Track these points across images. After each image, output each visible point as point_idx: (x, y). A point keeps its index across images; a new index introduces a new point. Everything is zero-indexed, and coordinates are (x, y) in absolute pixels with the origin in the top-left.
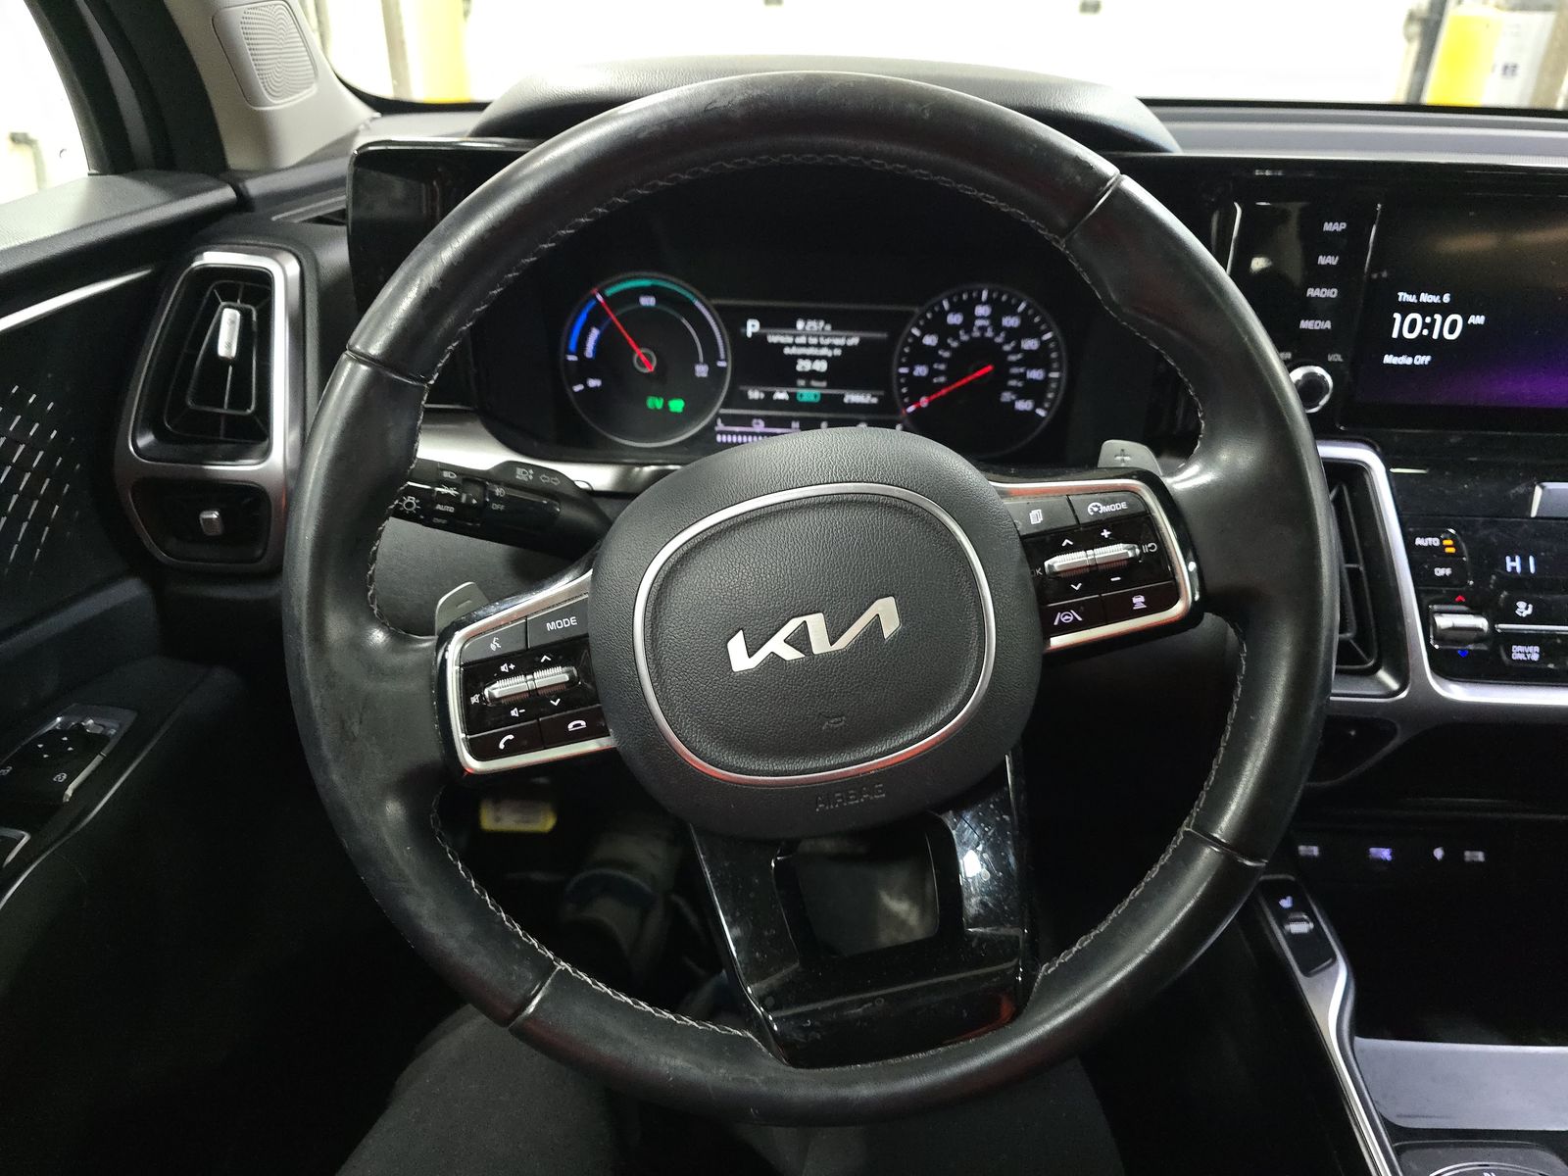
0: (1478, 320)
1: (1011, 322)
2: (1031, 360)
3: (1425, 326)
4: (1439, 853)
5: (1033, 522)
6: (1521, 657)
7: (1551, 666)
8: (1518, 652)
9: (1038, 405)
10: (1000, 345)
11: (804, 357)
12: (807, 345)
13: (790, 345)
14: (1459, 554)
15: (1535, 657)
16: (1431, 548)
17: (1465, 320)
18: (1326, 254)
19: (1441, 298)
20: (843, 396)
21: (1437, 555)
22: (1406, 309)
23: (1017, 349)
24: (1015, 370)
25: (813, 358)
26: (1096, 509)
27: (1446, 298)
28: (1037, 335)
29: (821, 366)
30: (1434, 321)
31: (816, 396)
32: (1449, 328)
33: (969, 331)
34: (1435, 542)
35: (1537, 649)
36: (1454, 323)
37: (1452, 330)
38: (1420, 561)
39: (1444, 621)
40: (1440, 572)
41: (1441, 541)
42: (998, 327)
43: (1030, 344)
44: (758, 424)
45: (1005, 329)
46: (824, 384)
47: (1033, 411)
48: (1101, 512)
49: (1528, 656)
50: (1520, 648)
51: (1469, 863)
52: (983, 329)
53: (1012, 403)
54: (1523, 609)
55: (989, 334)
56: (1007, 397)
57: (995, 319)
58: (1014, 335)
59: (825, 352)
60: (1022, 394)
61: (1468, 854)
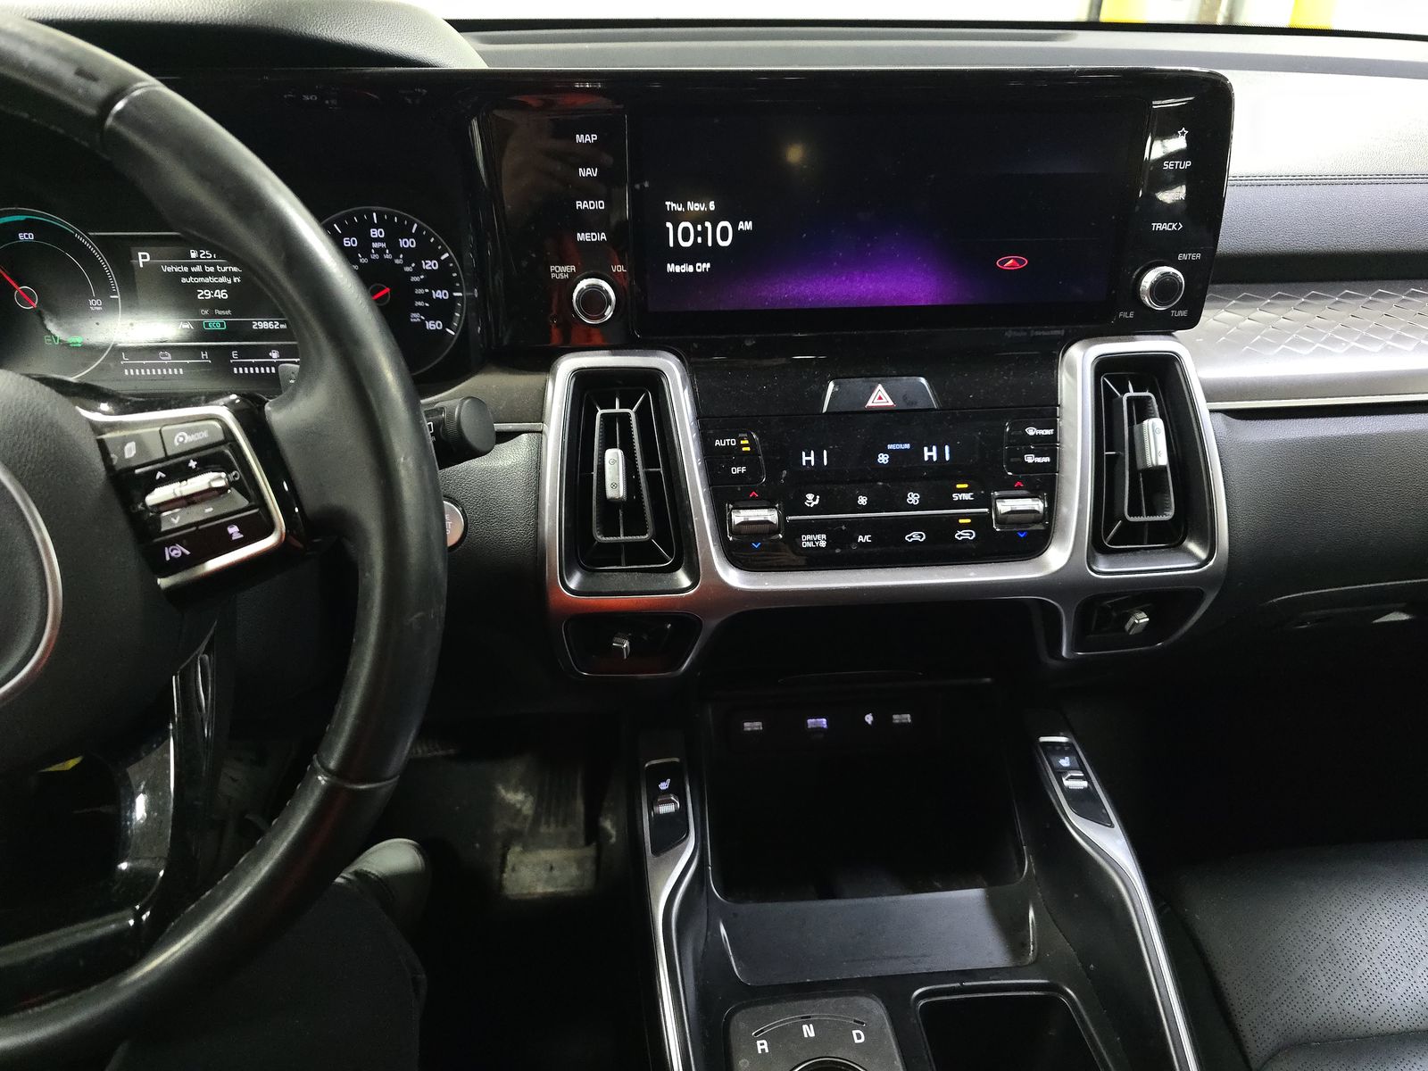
0: (746, 226)
1: (408, 243)
2: (434, 280)
3: (697, 234)
4: (869, 719)
5: (127, 456)
6: (810, 545)
7: (838, 551)
8: (807, 541)
9: (447, 324)
10: (401, 267)
11: (203, 286)
12: (204, 274)
13: (187, 275)
14: (753, 453)
15: (823, 544)
16: (728, 447)
17: (735, 226)
18: (585, 166)
19: (707, 206)
20: (251, 323)
21: (734, 455)
22: (676, 218)
23: (418, 270)
24: (420, 291)
25: (212, 287)
26: (181, 439)
27: (712, 206)
28: (435, 256)
29: (222, 294)
30: (705, 229)
31: (222, 324)
32: (722, 234)
33: (367, 254)
34: (733, 442)
35: (824, 536)
36: (724, 230)
37: (724, 238)
38: (714, 462)
39: (739, 517)
40: (736, 470)
41: (738, 442)
42: (396, 250)
43: (430, 265)
44: (164, 356)
45: (404, 250)
46: (228, 312)
47: (443, 332)
48: (186, 441)
49: (817, 544)
50: (809, 537)
51: (897, 724)
52: (380, 251)
53: (423, 324)
54: (811, 500)
55: (388, 256)
56: (416, 317)
57: (391, 240)
58: (412, 256)
59: (223, 280)
60: (431, 316)
61: (895, 717)
